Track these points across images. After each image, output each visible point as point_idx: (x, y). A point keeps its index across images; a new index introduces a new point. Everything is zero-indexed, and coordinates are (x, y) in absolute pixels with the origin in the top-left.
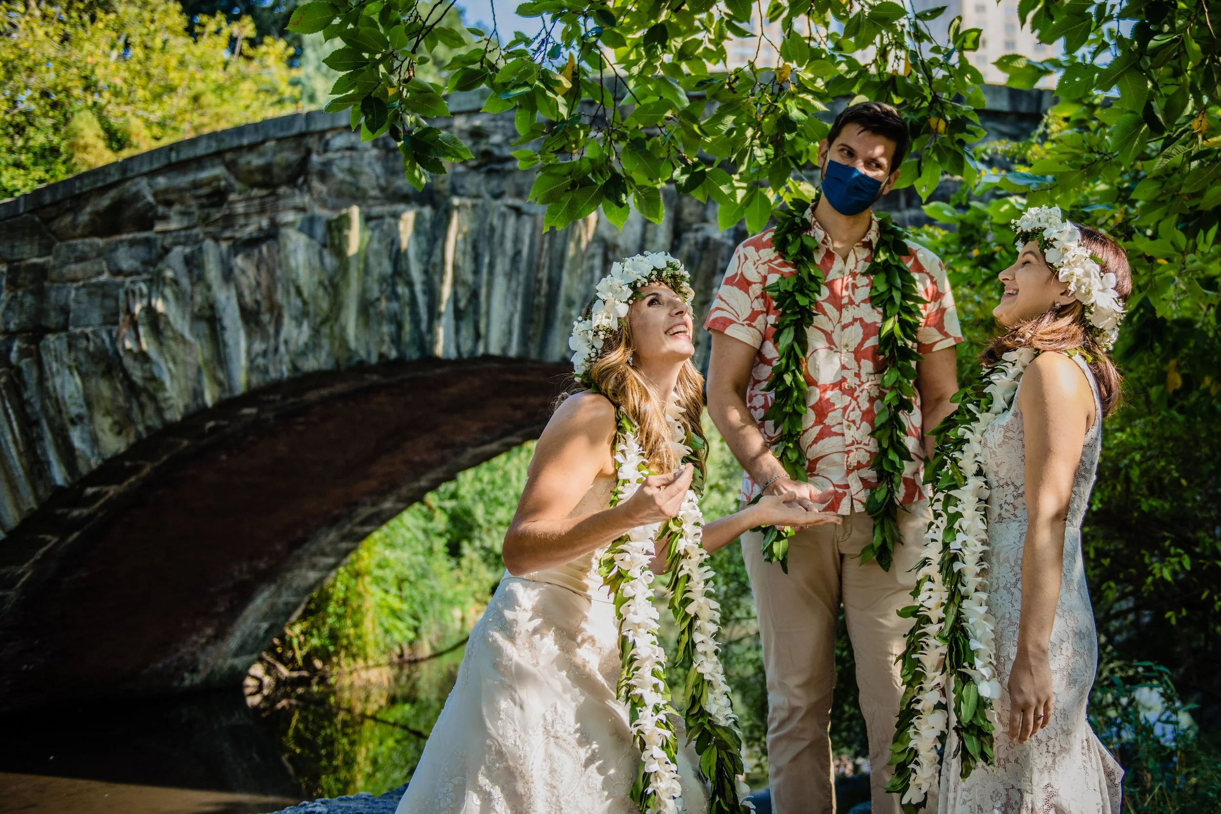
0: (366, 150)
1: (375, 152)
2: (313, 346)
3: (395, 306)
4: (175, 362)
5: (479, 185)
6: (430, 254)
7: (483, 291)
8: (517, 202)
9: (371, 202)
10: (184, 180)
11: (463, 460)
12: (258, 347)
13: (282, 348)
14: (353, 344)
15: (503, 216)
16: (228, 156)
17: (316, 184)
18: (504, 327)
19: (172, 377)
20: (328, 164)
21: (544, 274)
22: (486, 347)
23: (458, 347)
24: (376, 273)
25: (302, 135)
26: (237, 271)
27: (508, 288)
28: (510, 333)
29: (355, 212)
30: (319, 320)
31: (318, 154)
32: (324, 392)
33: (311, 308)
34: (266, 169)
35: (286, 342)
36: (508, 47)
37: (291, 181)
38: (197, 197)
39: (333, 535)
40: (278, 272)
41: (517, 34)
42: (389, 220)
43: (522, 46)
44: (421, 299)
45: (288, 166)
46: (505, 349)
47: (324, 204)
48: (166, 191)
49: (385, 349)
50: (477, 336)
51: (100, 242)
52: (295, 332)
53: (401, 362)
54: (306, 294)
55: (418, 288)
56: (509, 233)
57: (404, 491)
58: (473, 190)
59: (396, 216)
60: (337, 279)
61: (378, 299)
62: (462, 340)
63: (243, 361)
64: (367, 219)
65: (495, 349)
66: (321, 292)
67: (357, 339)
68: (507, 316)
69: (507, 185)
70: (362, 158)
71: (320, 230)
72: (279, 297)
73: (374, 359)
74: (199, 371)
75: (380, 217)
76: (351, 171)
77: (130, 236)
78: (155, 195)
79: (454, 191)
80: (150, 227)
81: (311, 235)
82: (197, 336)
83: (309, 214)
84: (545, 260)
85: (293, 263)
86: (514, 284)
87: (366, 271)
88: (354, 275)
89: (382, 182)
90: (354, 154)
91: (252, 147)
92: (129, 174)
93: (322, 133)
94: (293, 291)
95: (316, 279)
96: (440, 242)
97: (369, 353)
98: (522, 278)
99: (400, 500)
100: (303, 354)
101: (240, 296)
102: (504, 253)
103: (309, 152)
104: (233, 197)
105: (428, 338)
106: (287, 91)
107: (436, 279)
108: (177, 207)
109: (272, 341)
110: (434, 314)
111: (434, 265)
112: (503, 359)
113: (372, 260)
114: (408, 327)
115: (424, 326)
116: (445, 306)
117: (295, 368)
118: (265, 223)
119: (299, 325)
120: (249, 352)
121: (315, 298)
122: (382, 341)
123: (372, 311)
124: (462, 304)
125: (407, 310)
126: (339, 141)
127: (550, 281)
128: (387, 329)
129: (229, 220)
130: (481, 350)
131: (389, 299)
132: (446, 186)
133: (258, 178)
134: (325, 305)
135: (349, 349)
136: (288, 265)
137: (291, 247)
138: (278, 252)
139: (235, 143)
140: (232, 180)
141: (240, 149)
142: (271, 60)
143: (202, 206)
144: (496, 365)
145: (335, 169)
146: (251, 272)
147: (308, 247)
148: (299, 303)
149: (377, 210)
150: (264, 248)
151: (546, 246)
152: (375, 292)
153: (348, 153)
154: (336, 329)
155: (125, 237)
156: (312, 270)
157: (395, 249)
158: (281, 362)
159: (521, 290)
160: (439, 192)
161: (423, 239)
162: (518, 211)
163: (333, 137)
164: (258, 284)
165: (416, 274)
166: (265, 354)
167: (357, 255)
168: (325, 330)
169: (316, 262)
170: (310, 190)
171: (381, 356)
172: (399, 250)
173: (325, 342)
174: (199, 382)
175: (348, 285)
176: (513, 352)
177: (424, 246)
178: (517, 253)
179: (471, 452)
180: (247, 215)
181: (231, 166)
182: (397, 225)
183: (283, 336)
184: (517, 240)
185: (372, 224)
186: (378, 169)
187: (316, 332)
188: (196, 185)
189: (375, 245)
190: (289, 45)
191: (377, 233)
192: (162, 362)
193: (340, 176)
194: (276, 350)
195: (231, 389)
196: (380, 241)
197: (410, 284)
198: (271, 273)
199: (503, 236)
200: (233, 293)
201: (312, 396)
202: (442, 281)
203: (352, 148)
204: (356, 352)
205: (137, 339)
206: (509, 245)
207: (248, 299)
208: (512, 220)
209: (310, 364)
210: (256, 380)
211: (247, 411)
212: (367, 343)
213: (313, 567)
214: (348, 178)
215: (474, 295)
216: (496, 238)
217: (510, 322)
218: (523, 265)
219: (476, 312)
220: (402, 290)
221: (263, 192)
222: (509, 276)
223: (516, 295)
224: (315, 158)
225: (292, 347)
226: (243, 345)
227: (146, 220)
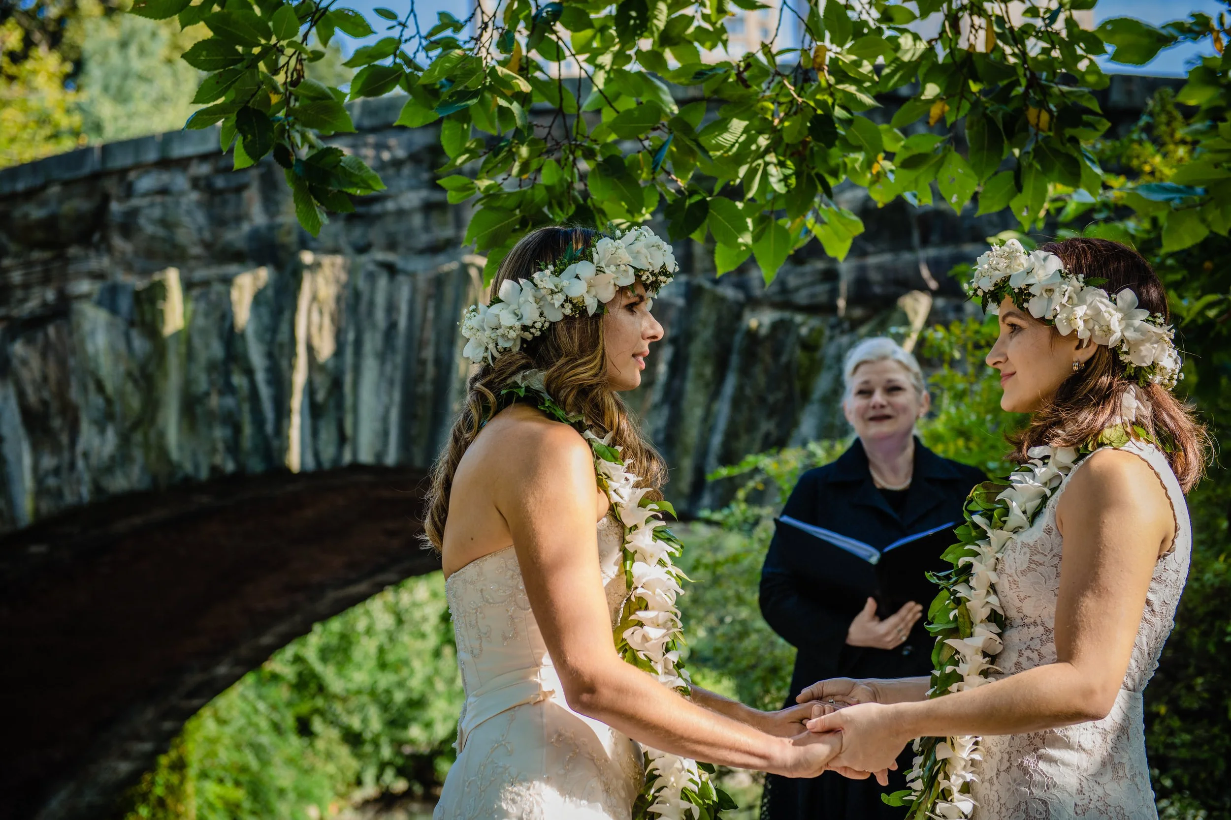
0: (182, 193)
1: (194, 196)
2: (121, 458)
3: (230, 402)
5: (336, 236)
6: (274, 329)
7: (348, 379)
8: (390, 257)
9: (192, 263)
11: (322, 606)
12: (48, 462)
13: (80, 464)
14: (175, 454)
15: (371, 277)
17: (118, 242)
18: (378, 426)
20: (133, 213)
21: (429, 353)
22: (355, 453)
23: (316, 455)
24: (203, 357)
25: (97, 176)
26: (15, 363)
27: (382, 373)
28: (385, 434)
29: (173, 277)
30: (127, 424)
31: (120, 200)
32: (137, 521)
33: (117, 408)
34: (51, 223)
35: (86, 455)
36: (431, 34)
37: (84, 240)
39: (150, 714)
40: (72, 362)
41: (442, 15)
42: (218, 287)
43: (448, 33)
44: (265, 392)
45: (79, 217)
46: (380, 455)
47: (129, 268)
49: (218, 459)
50: (342, 439)
52: (96, 442)
53: (240, 477)
54: (109, 387)
55: (260, 377)
56: (380, 299)
57: (244, 651)
58: (329, 243)
59: (228, 281)
60: (151, 368)
61: (207, 394)
62: (322, 446)
63: (27, 482)
64: (188, 286)
65: (366, 456)
66: (129, 387)
67: (181, 447)
68: (380, 410)
69: (375, 234)
70: (177, 204)
71: (125, 303)
72: (74, 394)
73: (204, 474)
75: (206, 283)
76: (164, 223)
79: (304, 244)
81: (113, 309)
83: (109, 282)
84: (430, 334)
85: (90, 348)
86: (388, 368)
87: (190, 356)
88: (174, 362)
89: (207, 235)
90: (168, 199)
91: (30, 195)
93: (123, 172)
94: (92, 386)
95: (122, 368)
96: (287, 315)
97: (197, 467)
98: (399, 359)
99: (238, 662)
100: (109, 469)
101: (21, 395)
102: (374, 326)
103: (106, 199)
104: (6, 262)
105: (275, 443)
106: (65, 122)
107: (284, 363)
109: (66, 455)
110: (282, 411)
111: (281, 346)
112: (378, 469)
113: (197, 342)
114: (248, 430)
115: (269, 428)
116: (297, 401)
117: (98, 489)
118: (50, 295)
119: (102, 431)
120: (35, 468)
121: (121, 394)
122: (214, 450)
123: (199, 410)
124: (320, 396)
125: (246, 407)
126: (146, 183)
127: (438, 362)
128: (220, 433)
130: (347, 457)
131: (222, 393)
132: (293, 239)
133: (39, 235)
134: (135, 402)
135: (169, 461)
136: (84, 351)
137: (87, 326)
138: (71, 334)
142: (40, 81)
144: (367, 478)
145: (142, 221)
146: (35, 362)
147: (110, 326)
148: (99, 401)
149: (200, 274)
150: (51, 331)
151: (431, 314)
152: (202, 383)
153: (158, 199)
154: (152, 436)
156: (116, 357)
157: (227, 325)
158: (79, 482)
159: (398, 376)
160: (284, 247)
161: (264, 311)
162: (391, 270)
163: (139, 177)
164: (45, 379)
165: (257, 357)
166: (57, 471)
167: (177, 334)
168: (138, 437)
169: (122, 346)
170: (110, 250)
171: (214, 469)
172: (232, 327)
173: (138, 454)
175: (166, 375)
176: (391, 458)
177: (266, 319)
178: (392, 326)
179: (332, 595)
182: (229, 293)
183: (80, 448)
184: (391, 308)
185: (195, 292)
186: (201, 218)
187: (125, 440)
189: (201, 321)
190: (64, 59)
191: (202, 306)
193: (150, 229)
194: (72, 466)
195: (13, 520)
196: (207, 315)
197: (249, 372)
198: (62, 363)
199: (371, 304)
200: (11, 391)
201: (121, 526)
202: (292, 367)
203: (164, 191)
204: (179, 466)
206: (380, 315)
207: (32, 397)
208: (383, 282)
209: (119, 483)
210: (46, 506)
211: (36, 549)
212: (194, 454)
213: (125, 756)
214: (161, 232)
215: (336, 384)
216: (363, 307)
217: (385, 419)
218: (400, 342)
219: (340, 406)
220: (238, 380)
221: (46, 255)
222: (382, 357)
223: (391, 383)
224: (115, 207)
225: (94, 461)
226: (27, 460)
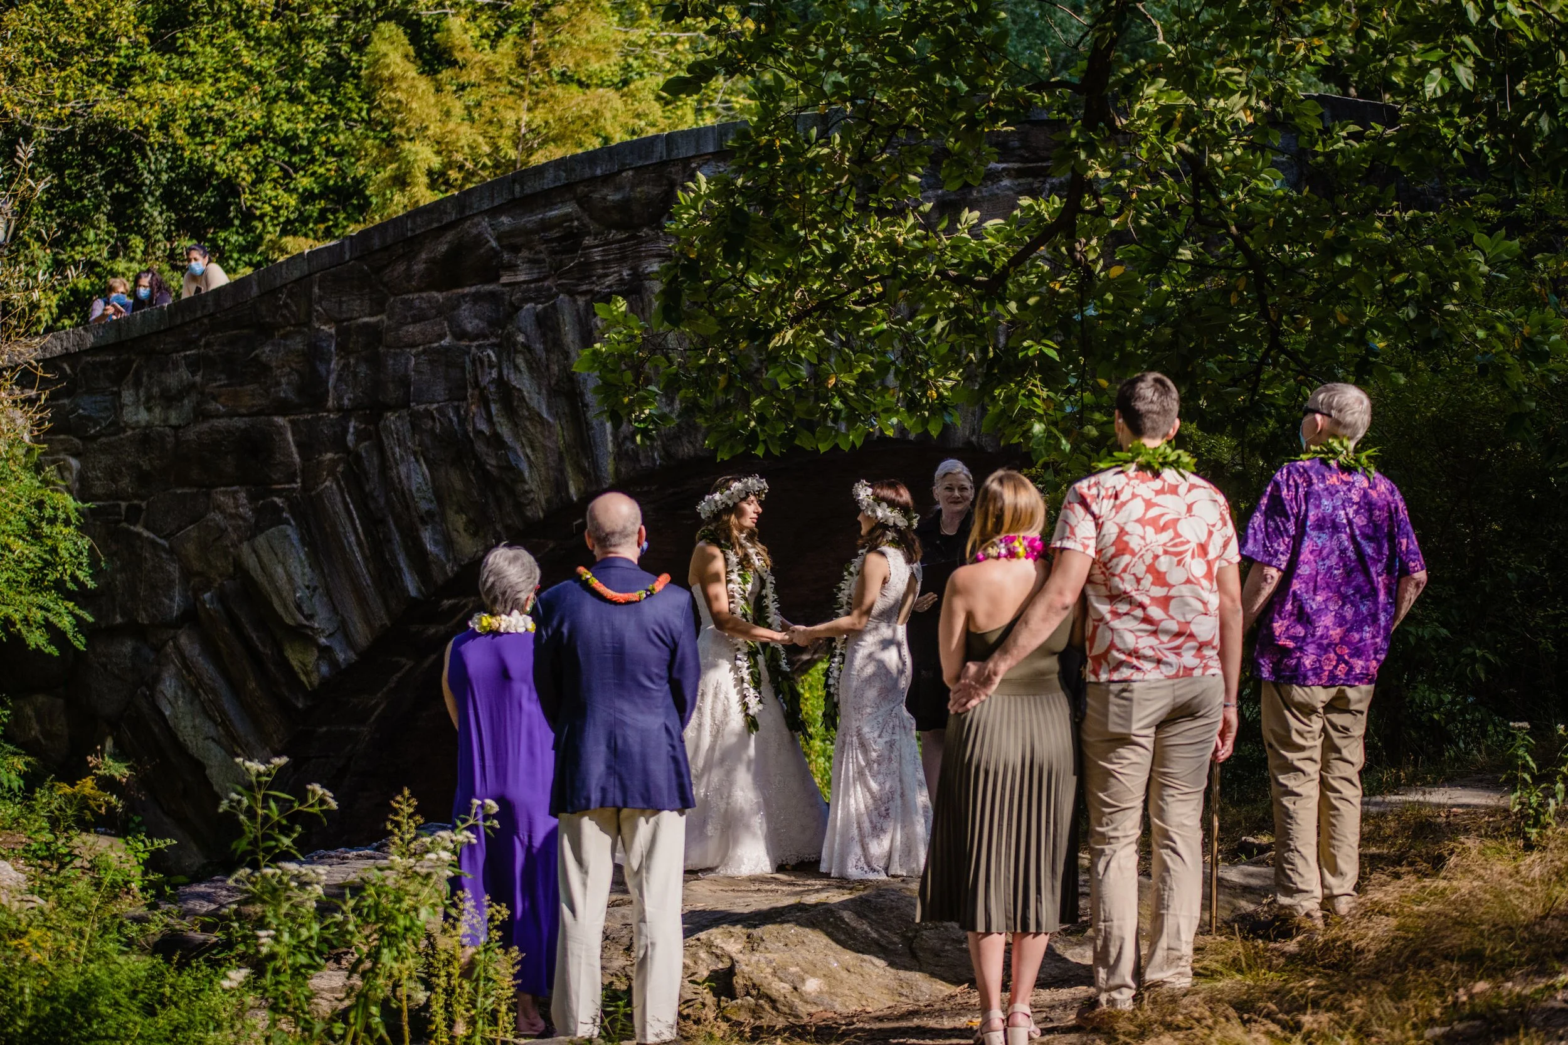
4: (533, 449)
10: (531, 219)
16: (580, 189)
19: (531, 465)
25: (663, 164)
34: (624, 206)
37: (653, 222)
38: (547, 241)
45: (650, 202)
48: (511, 233)
51: (439, 296)
63: (610, 446)
74: (561, 458)
77: (473, 289)
78: (498, 239)
80: (497, 278)
82: (556, 416)
91: (606, 179)
92: (468, 213)
93: (685, 162)
100: (675, 437)
103: (672, 188)
104: (588, 241)
108: (525, 253)
117: (668, 454)
118: (625, 273)
120: (615, 435)
129: (585, 270)
133: (616, 217)
138: (643, 310)
139: (587, 173)
140: (587, 220)
141: (593, 180)
143: (553, 252)
155: (467, 290)
158: (653, 447)
163: (699, 165)
174: (562, 471)
180: (605, 263)
181: (583, 202)
188: (545, 226)
192: (518, 447)
195: (597, 481)
205: (490, 420)
209: (685, 449)
210: (625, 469)
221: (622, 234)
226: (608, 427)
227: (490, 270)
